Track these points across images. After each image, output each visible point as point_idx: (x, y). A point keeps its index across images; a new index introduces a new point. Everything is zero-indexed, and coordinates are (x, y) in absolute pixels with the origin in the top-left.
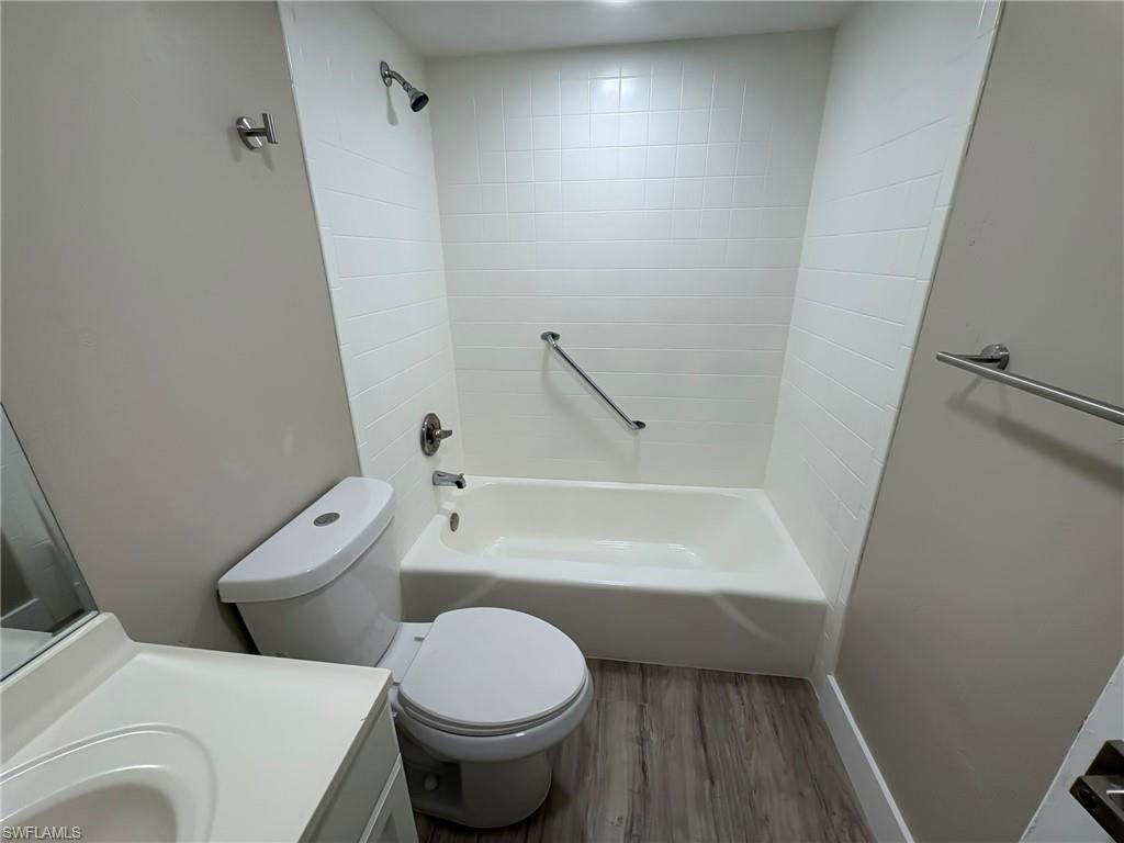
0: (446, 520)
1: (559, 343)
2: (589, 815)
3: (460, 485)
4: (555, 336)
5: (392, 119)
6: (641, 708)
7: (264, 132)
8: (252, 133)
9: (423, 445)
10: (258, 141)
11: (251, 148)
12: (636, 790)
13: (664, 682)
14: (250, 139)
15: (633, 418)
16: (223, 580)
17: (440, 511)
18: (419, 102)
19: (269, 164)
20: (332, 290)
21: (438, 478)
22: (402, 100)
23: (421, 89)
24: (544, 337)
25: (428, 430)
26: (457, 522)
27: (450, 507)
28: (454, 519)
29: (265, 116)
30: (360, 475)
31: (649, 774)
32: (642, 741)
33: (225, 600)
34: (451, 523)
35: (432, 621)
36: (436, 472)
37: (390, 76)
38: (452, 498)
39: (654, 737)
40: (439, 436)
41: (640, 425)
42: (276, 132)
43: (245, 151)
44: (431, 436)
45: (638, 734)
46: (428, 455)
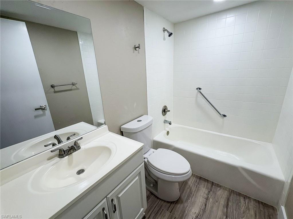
0: (166, 132)
1: (201, 91)
2: (187, 208)
3: (170, 124)
4: (200, 89)
5: (164, 39)
6: (209, 192)
7: (139, 47)
8: (137, 48)
9: (162, 113)
10: (137, 49)
11: (136, 50)
12: (202, 208)
13: (219, 188)
14: (136, 49)
15: (222, 113)
16: (122, 127)
17: (165, 129)
18: (170, 35)
19: (139, 53)
20: (147, 76)
21: (165, 122)
22: (167, 34)
23: (171, 31)
24: (197, 89)
25: (164, 109)
26: (169, 133)
27: (168, 130)
28: (168, 133)
29: (139, 44)
30: (148, 115)
31: (207, 207)
32: (207, 199)
33: (121, 130)
34: (167, 133)
35: (157, 150)
36: (165, 120)
37: (165, 30)
38: (168, 127)
39: (211, 200)
40: (167, 111)
41: (225, 116)
42: (141, 47)
43: (135, 51)
44: (165, 111)
45: (206, 197)
46: (164, 115)
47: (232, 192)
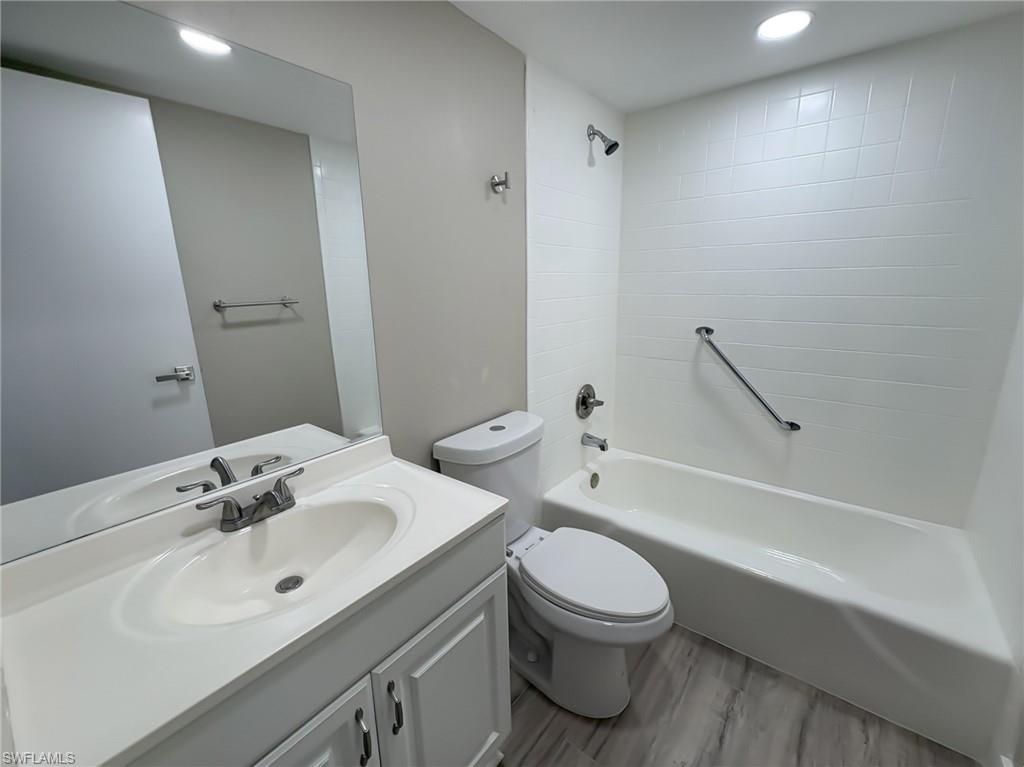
0: (588, 477)
1: (712, 338)
2: (654, 745)
3: (603, 448)
4: (709, 331)
5: (591, 162)
6: (735, 693)
7: (504, 183)
8: (498, 184)
9: (578, 409)
10: (500, 188)
11: (496, 192)
12: (708, 749)
13: (770, 683)
14: (496, 188)
15: (784, 419)
16: (437, 444)
17: (584, 467)
18: (611, 148)
19: (504, 201)
20: (529, 280)
21: (587, 439)
22: (599, 146)
23: (614, 139)
24: (699, 331)
25: (584, 397)
26: (597, 481)
27: (594, 468)
28: (594, 480)
29: (506, 174)
30: (526, 411)
31: (726, 745)
32: (727, 717)
33: (435, 457)
34: (592, 481)
36: (585, 434)
37: (594, 134)
38: (597, 460)
39: (741, 721)
40: (592, 403)
41: (794, 426)
42: (511, 182)
43: (493, 195)
44: (586, 402)
45: (725, 709)
46: (581, 417)
47: (818, 697)
